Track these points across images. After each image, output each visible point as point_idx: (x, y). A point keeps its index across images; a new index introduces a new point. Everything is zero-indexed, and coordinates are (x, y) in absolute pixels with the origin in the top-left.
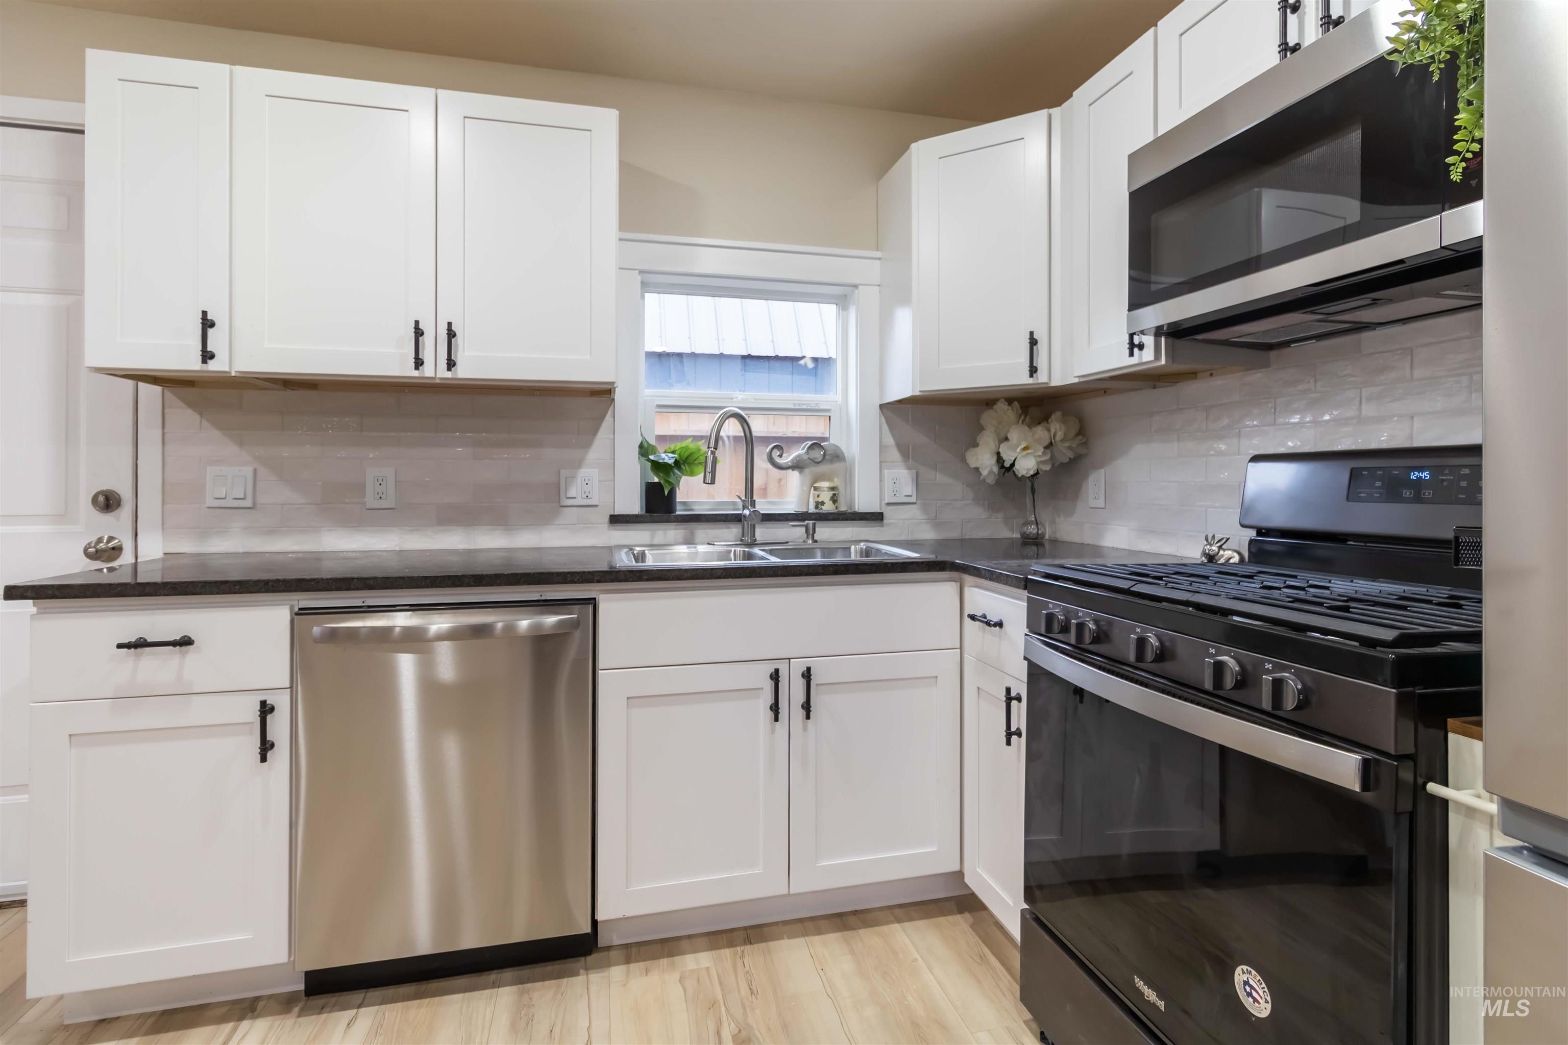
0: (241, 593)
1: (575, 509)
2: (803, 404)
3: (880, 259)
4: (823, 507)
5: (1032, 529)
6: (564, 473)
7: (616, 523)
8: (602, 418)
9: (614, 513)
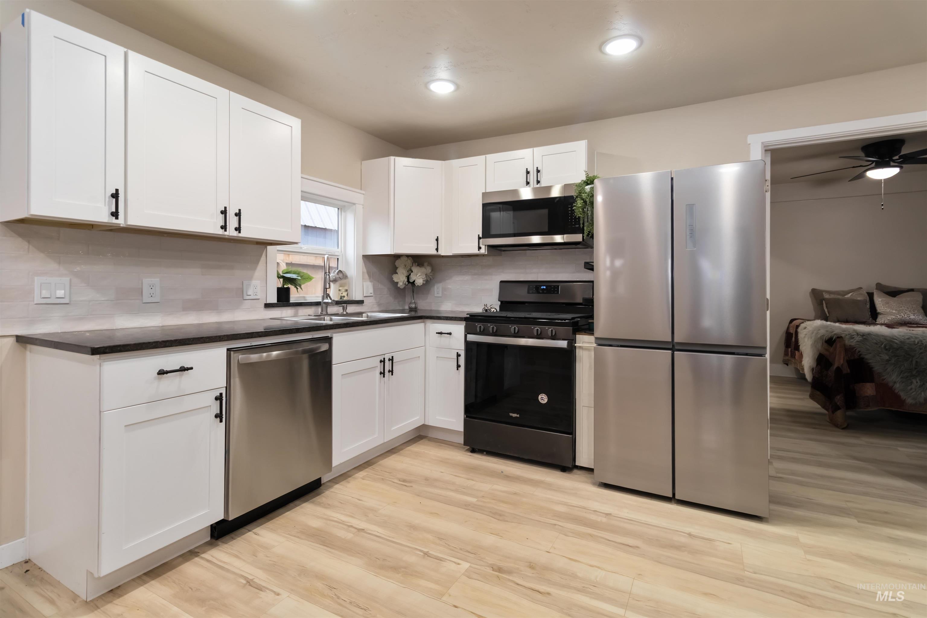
0: (209, 342)
1: (250, 300)
2: (329, 252)
3: (364, 194)
4: (344, 298)
5: (413, 306)
6: (245, 283)
7: (268, 307)
8: (261, 256)
9: (266, 302)
